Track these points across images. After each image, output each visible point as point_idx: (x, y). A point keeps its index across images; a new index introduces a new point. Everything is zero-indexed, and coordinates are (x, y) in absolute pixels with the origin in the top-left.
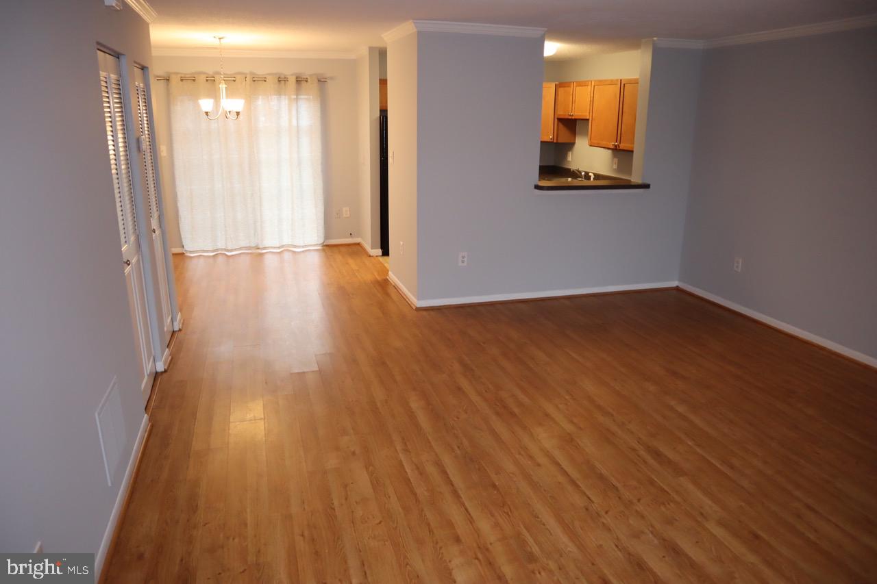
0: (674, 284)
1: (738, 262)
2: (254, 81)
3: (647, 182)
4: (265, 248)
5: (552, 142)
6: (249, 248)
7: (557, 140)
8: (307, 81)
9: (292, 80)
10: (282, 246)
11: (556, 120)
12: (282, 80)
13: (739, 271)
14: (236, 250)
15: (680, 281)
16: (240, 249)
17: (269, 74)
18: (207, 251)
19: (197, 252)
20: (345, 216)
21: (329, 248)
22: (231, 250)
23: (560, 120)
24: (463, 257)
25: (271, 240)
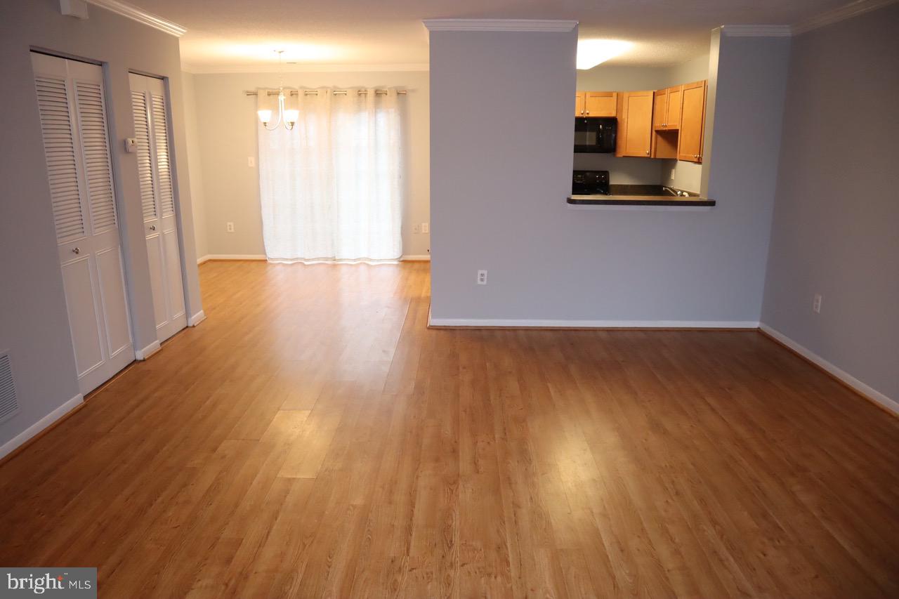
0: (755, 324)
1: (818, 301)
2: (336, 94)
3: (713, 198)
4: (340, 260)
5: (649, 158)
6: (327, 259)
7: (655, 155)
8: (386, 94)
9: (371, 93)
10: (359, 259)
11: (654, 133)
12: (361, 93)
13: (819, 311)
14: (313, 259)
15: (762, 321)
16: (318, 259)
17: (349, 88)
18: (287, 259)
19: (277, 259)
20: (423, 231)
21: (405, 263)
22: (308, 260)
23: (657, 132)
24: (482, 275)
25: (347, 253)
